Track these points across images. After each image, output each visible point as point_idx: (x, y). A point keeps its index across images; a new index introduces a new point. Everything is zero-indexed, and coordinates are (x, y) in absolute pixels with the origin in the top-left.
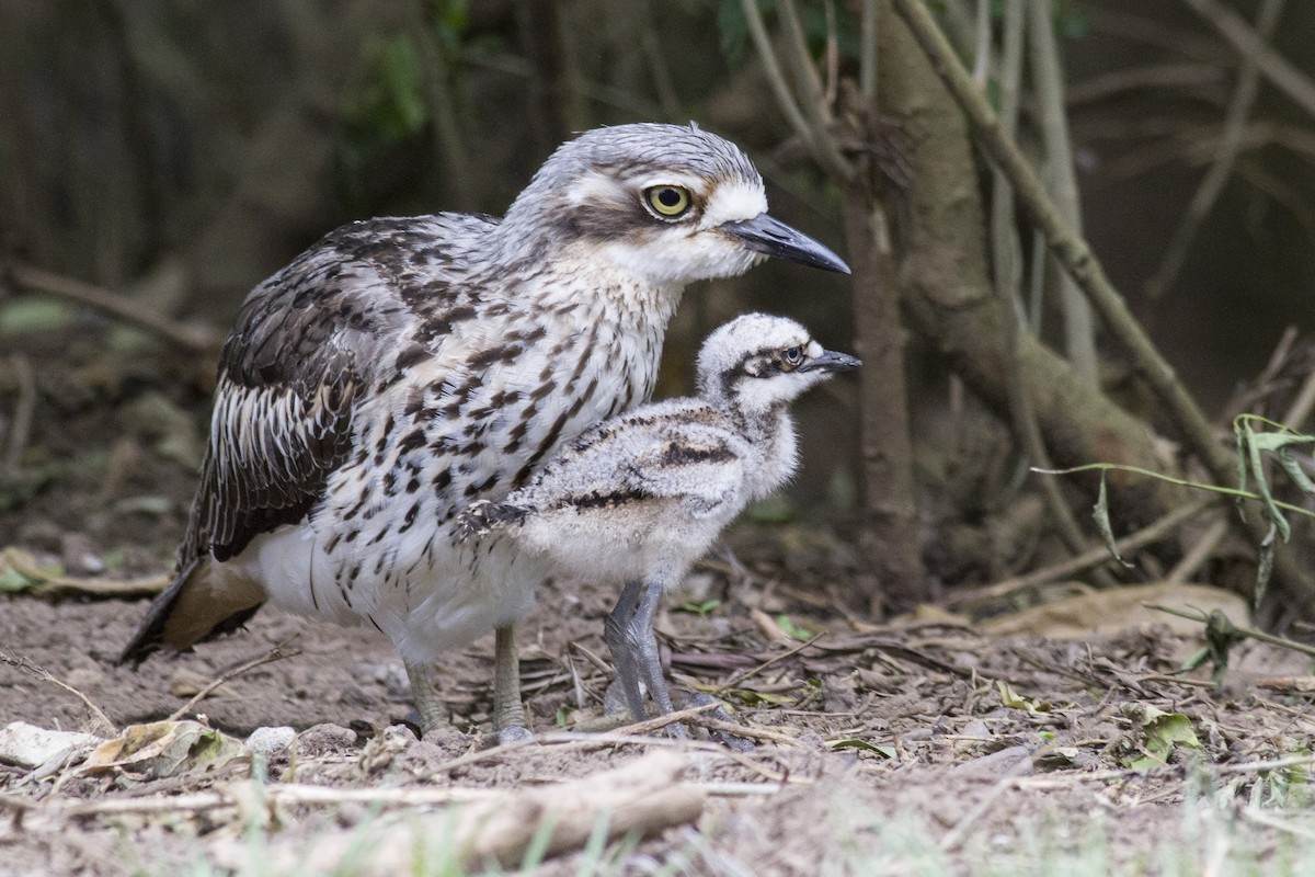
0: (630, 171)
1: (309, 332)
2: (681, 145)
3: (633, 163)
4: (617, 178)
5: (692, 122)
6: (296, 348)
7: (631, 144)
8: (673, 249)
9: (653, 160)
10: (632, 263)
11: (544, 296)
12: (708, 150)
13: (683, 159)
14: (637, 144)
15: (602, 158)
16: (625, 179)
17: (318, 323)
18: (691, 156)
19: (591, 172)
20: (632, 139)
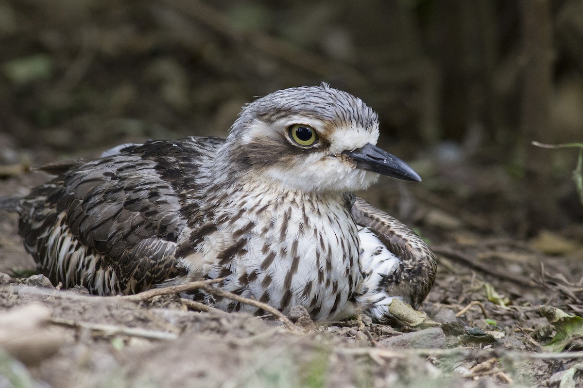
0: (276, 116)
1: (137, 230)
2: (312, 98)
3: (278, 111)
4: (270, 121)
5: (324, 83)
6: (125, 237)
7: (280, 99)
8: (313, 168)
9: (291, 108)
10: (285, 179)
11: (244, 203)
12: (332, 101)
13: (311, 107)
14: (284, 99)
15: (262, 110)
16: (273, 121)
17: (144, 226)
18: (317, 105)
19: (256, 120)
20: (282, 96)
